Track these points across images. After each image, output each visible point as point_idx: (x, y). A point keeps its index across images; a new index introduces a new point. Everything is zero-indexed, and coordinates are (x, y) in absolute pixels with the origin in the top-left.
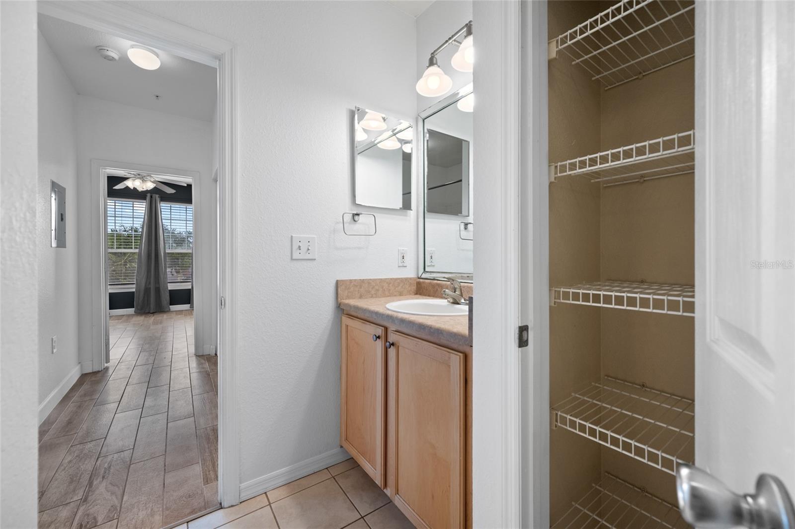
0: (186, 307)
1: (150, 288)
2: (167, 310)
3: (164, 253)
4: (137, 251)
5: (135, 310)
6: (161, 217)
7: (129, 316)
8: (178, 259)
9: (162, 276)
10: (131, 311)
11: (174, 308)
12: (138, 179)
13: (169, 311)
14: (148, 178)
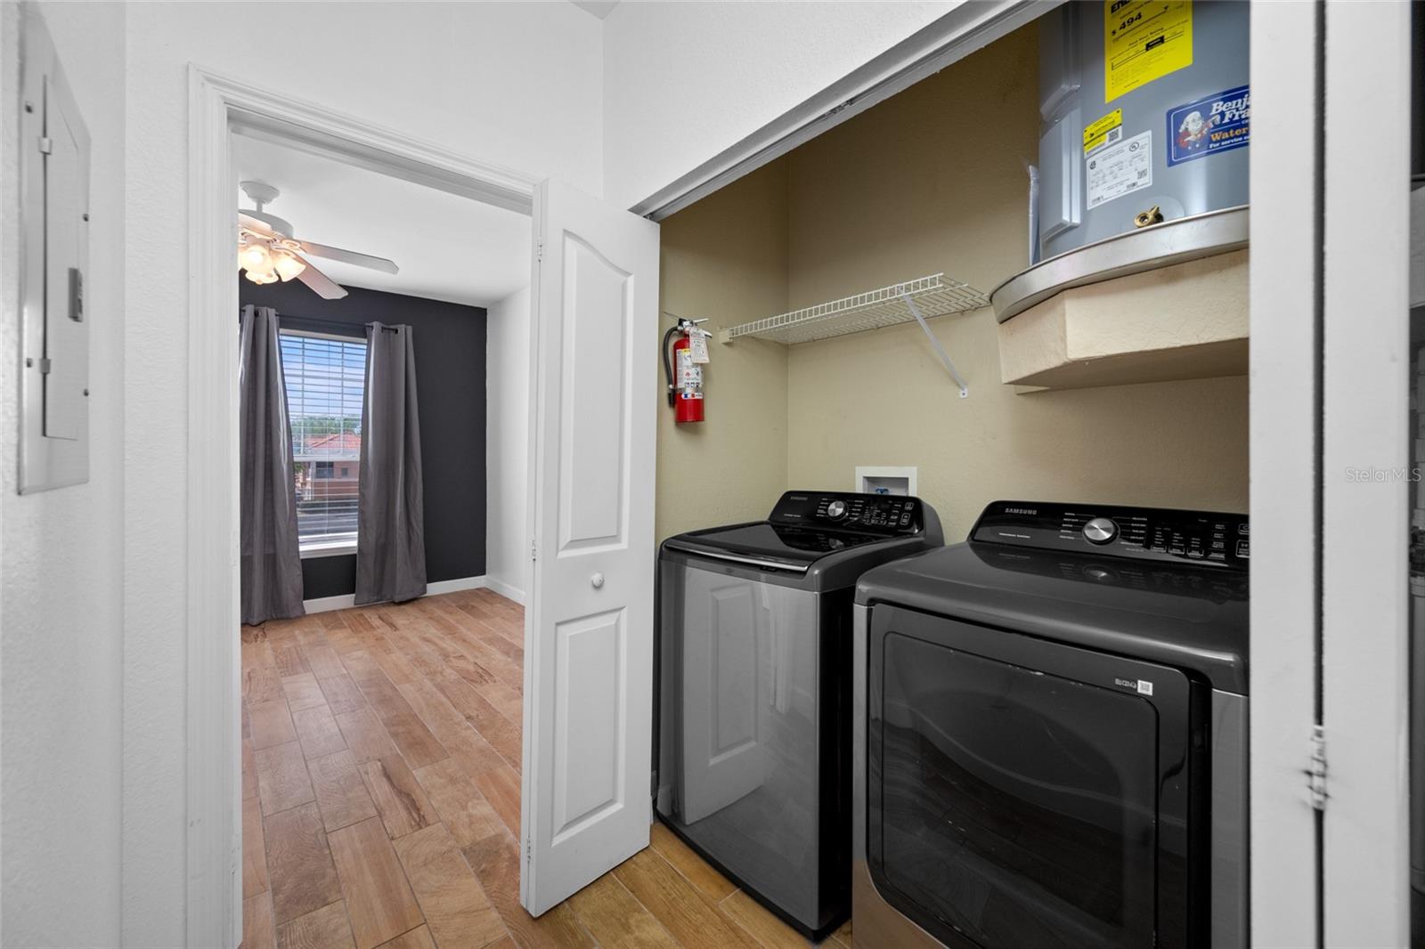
0: (345, 601)
2: (297, 612)
12: (254, 244)
13: (303, 615)
14: (285, 245)
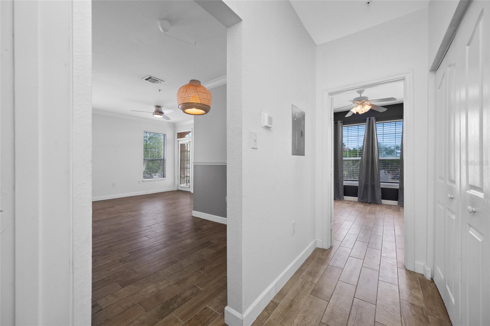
0: (395, 203)
1: (368, 185)
2: (380, 203)
3: (378, 160)
4: (360, 158)
5: (358, 198)
6: (376, 133)
7: (355, 202)
8: (389, 164)
9: (376, 176)
10: (356, 199)
11: (384, 202)
12: (359, 105)
13: (381, 204)
14: (366, 102)
